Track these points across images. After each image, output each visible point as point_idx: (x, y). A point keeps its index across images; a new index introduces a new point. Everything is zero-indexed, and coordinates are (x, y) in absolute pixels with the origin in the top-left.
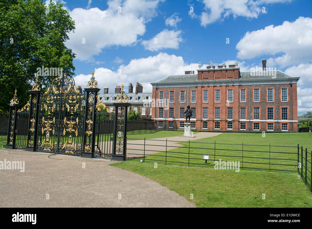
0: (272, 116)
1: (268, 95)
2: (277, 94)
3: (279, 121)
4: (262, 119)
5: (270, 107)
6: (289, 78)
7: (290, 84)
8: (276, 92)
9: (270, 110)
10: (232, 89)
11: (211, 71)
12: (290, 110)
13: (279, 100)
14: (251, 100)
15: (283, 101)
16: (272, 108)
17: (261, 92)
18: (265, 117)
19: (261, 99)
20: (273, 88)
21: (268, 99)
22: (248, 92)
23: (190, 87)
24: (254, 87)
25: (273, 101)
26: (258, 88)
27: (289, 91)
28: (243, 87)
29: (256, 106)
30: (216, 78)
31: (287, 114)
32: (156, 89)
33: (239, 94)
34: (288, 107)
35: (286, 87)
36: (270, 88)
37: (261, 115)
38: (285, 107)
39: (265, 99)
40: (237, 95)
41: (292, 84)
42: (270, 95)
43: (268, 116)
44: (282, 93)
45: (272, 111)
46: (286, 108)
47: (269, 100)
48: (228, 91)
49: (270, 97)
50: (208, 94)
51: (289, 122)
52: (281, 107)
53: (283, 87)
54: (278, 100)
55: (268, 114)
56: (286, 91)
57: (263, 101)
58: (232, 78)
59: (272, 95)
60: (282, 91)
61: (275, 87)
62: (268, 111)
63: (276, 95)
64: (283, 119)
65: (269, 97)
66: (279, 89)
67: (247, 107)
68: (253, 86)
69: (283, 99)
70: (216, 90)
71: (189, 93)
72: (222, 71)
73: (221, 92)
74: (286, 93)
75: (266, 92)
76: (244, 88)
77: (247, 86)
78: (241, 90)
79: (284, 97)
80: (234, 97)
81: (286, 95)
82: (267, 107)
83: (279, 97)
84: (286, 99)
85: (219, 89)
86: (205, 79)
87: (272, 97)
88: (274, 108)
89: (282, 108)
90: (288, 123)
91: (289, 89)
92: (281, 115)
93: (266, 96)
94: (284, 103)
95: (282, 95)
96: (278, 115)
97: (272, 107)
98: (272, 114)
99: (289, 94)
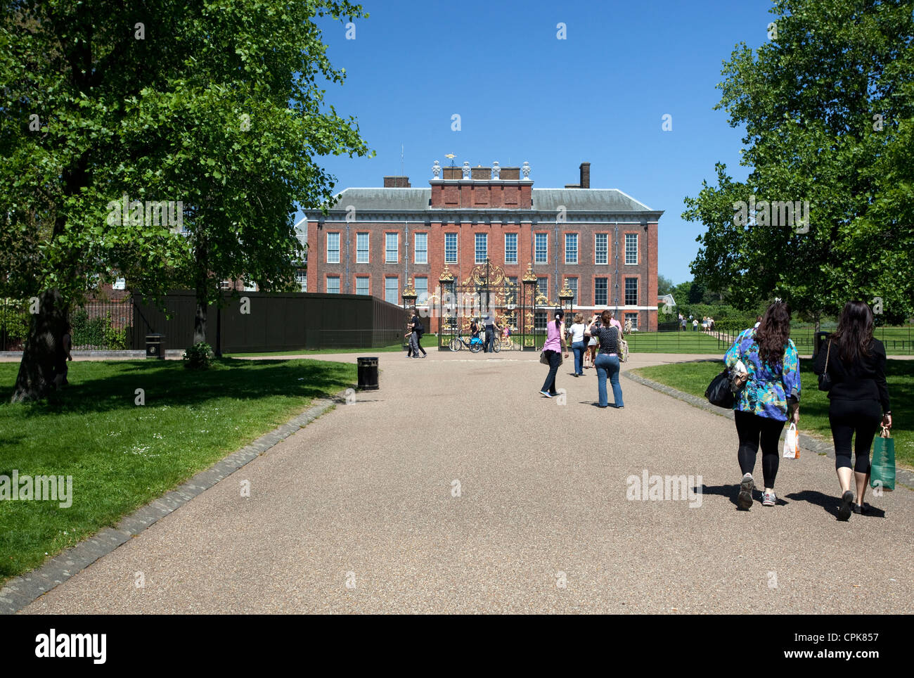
0: (605, 297)
1: (598, 249)
2: (616, 247)
3: (620, 308)
4: (582, 305)
5: (601, 276)
6: (643, 212)
7: (642, 225)
8: (613, 242)
9: (601, 283)
10: (514, 232)
11: (466, 185)
12: (643, 284)
13: (620, 260)
14: (561, 259)
15: (629, 264)
16: (605, 280)
17: (582, 240)
18: (590, 300)
19: (581, 257)
20: (607, 232)
21: (597, 257)
22: (552, 241)
23: (414, 225)
24: (566, 229)
25: (607, 264)
26: (574, 232)
27: (641, 239)
28: (540, 229)
29: (570, 273)
30: (476, 204)
31: (635, 292)
32: (319, 226)
33: (533, 245)
34: (639, 276)
35: (635, 232)
36: (602, 232)
37: (582, 295)
38: (632, 276)
39: (590, 258)
40: (528, 247)
41: (647, 224)
42: (631, 249)
43: (597, 297)
44: (627, 245)
45: (605, 286)
46: (635, 280)
47: (597, 261)
48: (505, 238)
49: (602, 252)
50: (459, 242)
51: (641, 311)
52: (623, 277)
53: (628, 232)
54: (617, 261)
55: (597, 291)
56: (635, 241)
57: (586, 263)
58: (516, 206)
59: (605, 249)
60: (627, 241)
61: (613, 230)
62: (597, 286)
63: (613, 249)
64: (627, 303)
65: (597, 253)
66: (620, 236)
67: (550, 276)
68: (564, 226)
69: (627, 257)
70: (478, 234)
71: (410, 240)
72: (492, 187)
73: (491, 238)
74: (635, 245)
75: (591, 241)
76: (542, 231)
77: (551, 226)
78: (537, 235)
79: (631, 253)
80: (521, 251)
81: (635, 249)
82: (594, 276)
83: (620, 254)
84: (635, 257)
85: (484, 231)
86: (450, 206)
87: (605, 253)
88: (610, 278)
89: (627, 280)
90: (638, 312)
91: (643, 236)
92: (624, 295)
93: (592, 251)
94: (630, 267)
95: (627, 249)
96: (619, 295)
97: (605, 276)
98: (605, 292)
99: (641, 246)
